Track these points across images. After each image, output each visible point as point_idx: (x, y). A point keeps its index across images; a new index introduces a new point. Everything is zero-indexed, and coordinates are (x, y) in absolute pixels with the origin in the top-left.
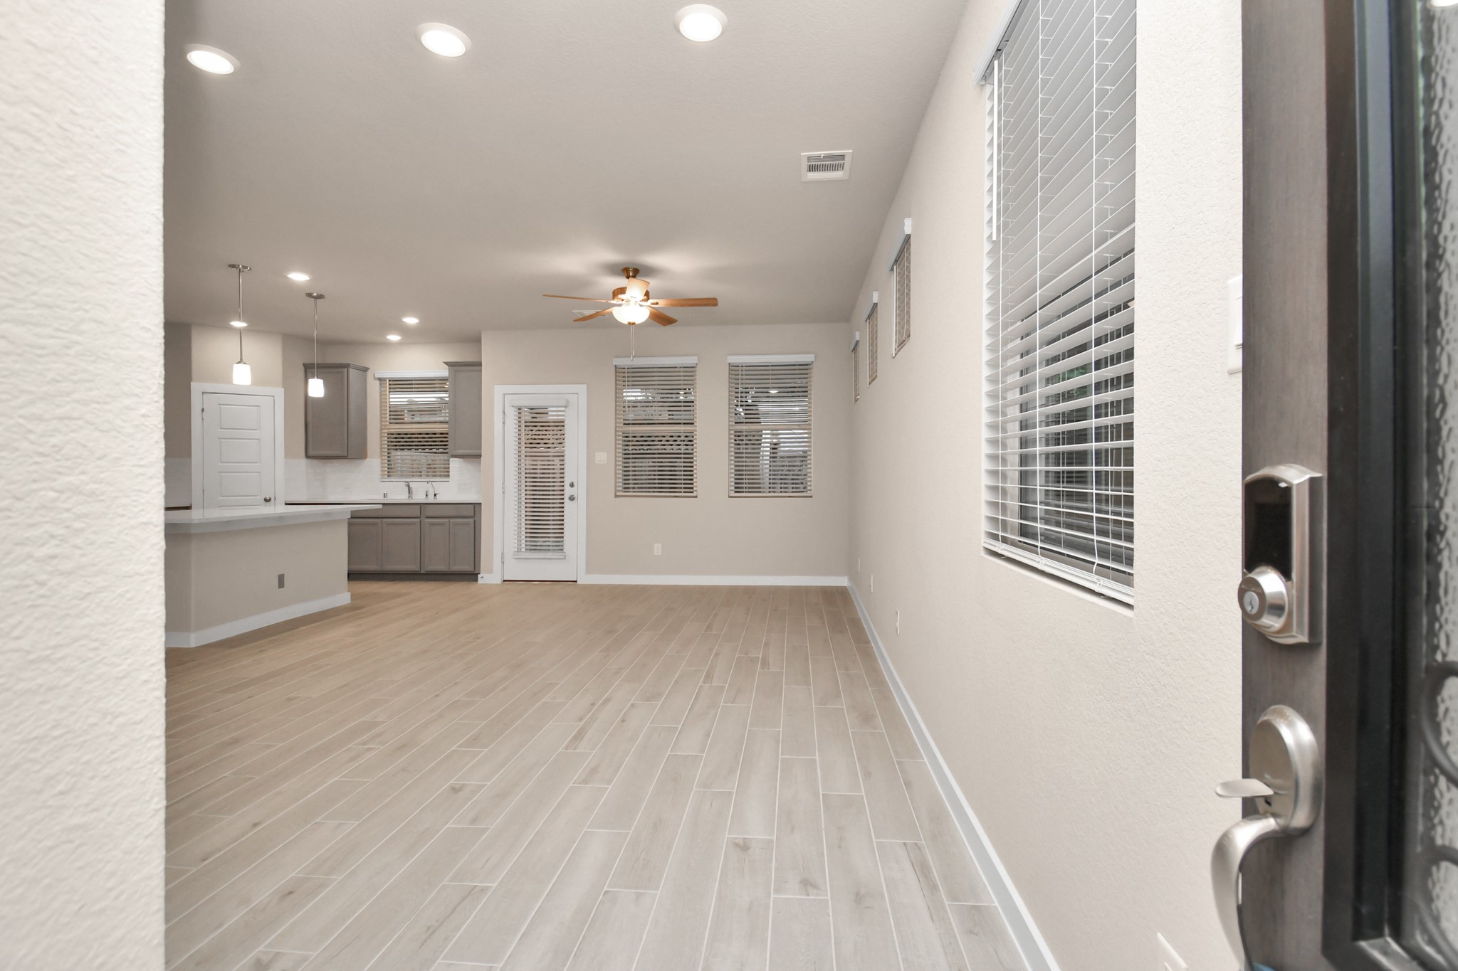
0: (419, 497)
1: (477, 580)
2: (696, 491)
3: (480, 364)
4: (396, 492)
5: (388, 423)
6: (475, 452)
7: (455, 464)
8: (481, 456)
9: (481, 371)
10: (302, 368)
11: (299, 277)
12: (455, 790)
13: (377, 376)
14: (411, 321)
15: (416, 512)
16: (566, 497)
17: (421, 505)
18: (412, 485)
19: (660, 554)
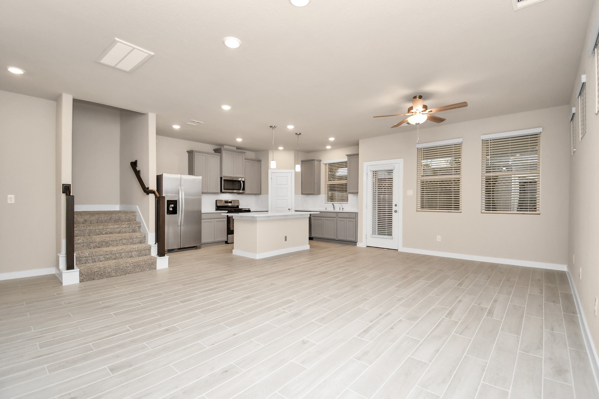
0: (337, 210)
1: (356, 245)
2: (461, 209)
3: (358, 155)
4: (329, 207)
5: (328, 181)
6: (355, 191)
7: (350, 196)
8: (358, 193)
9: (358, 157)
10: (301, 162)
11: (290, 127)
12: (304, 342)
13: (324, 163)
14: (332, 139)
15: (335, 215)
16: (393, 211)
17: (337, 213)
18: (334, 204)
19: (440, 240)
